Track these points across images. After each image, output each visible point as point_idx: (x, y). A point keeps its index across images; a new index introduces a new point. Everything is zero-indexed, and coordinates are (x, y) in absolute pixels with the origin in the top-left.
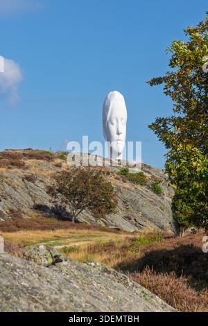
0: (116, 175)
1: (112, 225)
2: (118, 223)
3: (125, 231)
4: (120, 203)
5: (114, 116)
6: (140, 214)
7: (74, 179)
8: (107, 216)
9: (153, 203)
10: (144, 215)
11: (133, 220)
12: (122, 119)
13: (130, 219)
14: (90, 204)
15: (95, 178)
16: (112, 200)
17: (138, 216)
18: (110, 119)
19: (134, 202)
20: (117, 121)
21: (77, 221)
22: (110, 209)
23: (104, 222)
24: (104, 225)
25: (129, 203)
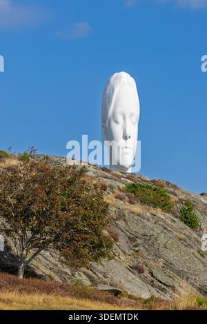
0: (118, 192)
1: (105, 283)
2: (116, 279)
3: (130, 297)
4: (123, 241)
5: (119, 110)
6: (161, 262)
7: (27, 183)
8: (94, 264)
9: (186, 243)
10: (168, 265)
11: (146, 274)
12: (131, 115)
13: (140, 271)
14: (57, 239)
15: (71, 182)
16: (105, 232)
17: (157, 265)
18: (114, 114)
19: (149, 239)
20: (124, 118)
21: (30, 273)
22: (100, 249)
23: (88, 276)
24: (87, 283)
25: (139, 241)
